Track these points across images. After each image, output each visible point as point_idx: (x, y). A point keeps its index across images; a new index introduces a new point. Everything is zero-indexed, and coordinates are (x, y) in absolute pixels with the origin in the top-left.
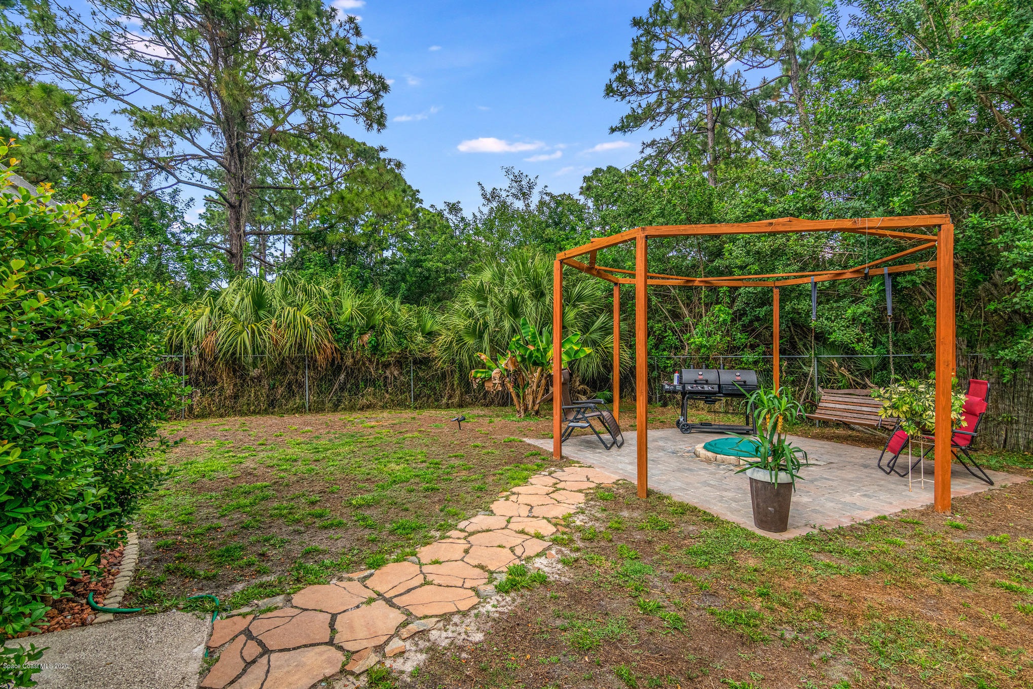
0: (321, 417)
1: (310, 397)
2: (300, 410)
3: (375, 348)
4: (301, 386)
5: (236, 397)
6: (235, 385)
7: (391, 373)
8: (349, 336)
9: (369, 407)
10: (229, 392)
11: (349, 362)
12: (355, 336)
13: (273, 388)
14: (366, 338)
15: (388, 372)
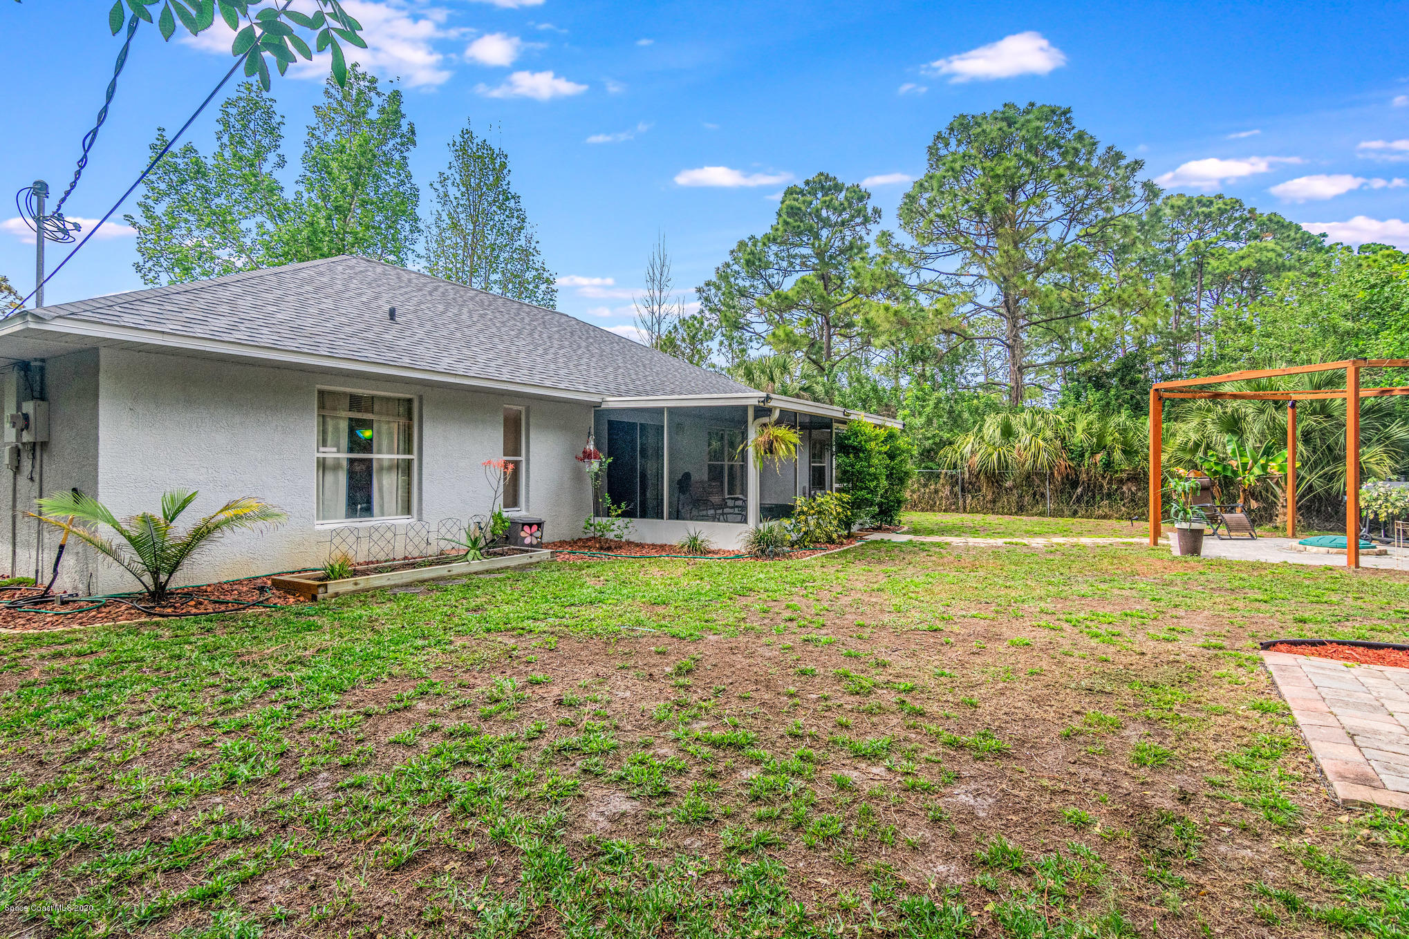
0: (1061, 521)
1: (1050, 505)
2: (1042, 514)
3: (1108, 465)
4: (1043, 495)
5: (994, 501)
6: (993, 493)
7: (1129, 490)
8: (1082, 455)
9: (1105, 517)
10: (989, 497)
11: (1084, 477)
12: (1087, 455)
13: (1021, 496)
14: (1099, 457)
15: (1125, 488)
